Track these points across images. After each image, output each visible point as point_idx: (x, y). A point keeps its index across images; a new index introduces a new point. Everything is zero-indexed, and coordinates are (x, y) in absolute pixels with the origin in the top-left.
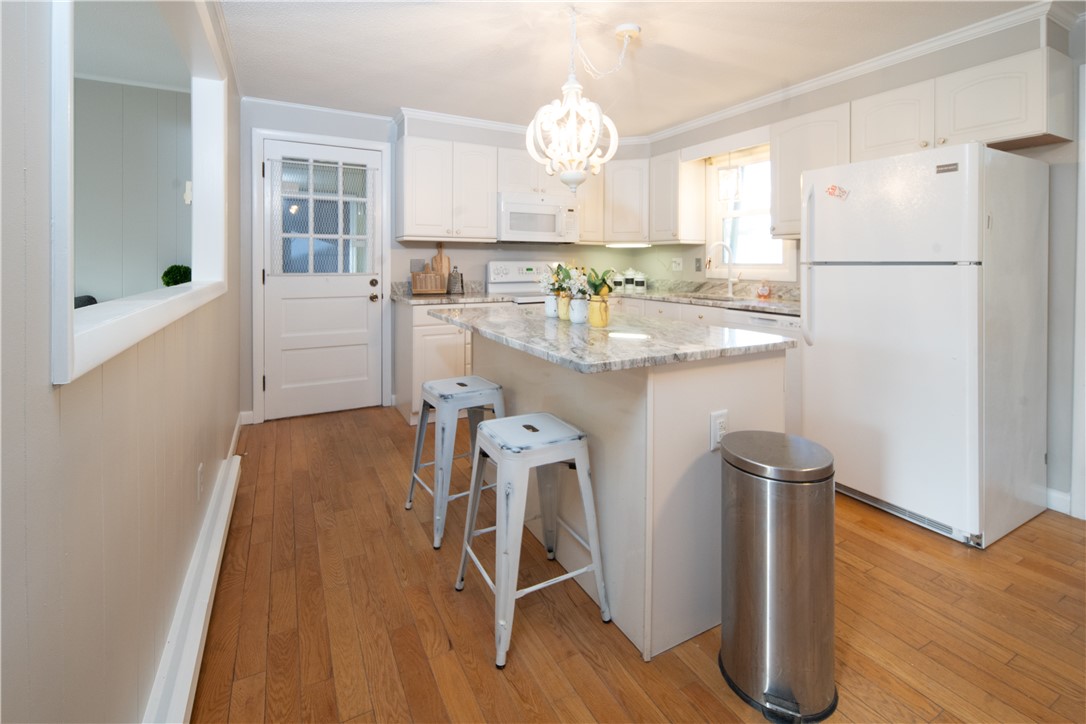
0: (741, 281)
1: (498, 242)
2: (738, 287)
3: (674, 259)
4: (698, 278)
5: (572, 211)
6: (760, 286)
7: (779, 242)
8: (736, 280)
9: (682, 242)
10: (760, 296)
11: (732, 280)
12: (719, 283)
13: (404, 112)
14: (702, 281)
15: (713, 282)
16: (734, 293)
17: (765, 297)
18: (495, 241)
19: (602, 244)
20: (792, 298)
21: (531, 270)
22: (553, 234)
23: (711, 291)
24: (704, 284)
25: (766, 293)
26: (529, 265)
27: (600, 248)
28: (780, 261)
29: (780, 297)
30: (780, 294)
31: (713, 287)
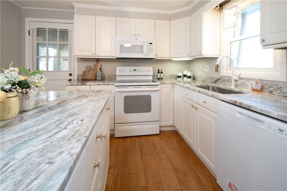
0: (241, 79)
1: (117, 58)
2: (239, 82)
3: (205, 66)
4: (216, 76)
5: (152, 44)
6: (254, 83)
7: (270, 51)
8: (237, 78)
9: (204, 56)
10: (254, 90)
11: (234, 78)
12: (227, 79)
13: (74, 5)
14: (218, 77)
15: (224, 78)
16: (236, 86)
17: (258, 91)
18: (115, 58)
19: (169, 59)
20: (283, 94)
21: (136, 70)
22: (142, 54)
23: (223, 83)
24: (219, 79)
25: (259, 88)
26: (135, 68)
27: (169, 61)
28: (271, 66)
29: (271, 92)
30: (271, 89)
31: (224, 81)
